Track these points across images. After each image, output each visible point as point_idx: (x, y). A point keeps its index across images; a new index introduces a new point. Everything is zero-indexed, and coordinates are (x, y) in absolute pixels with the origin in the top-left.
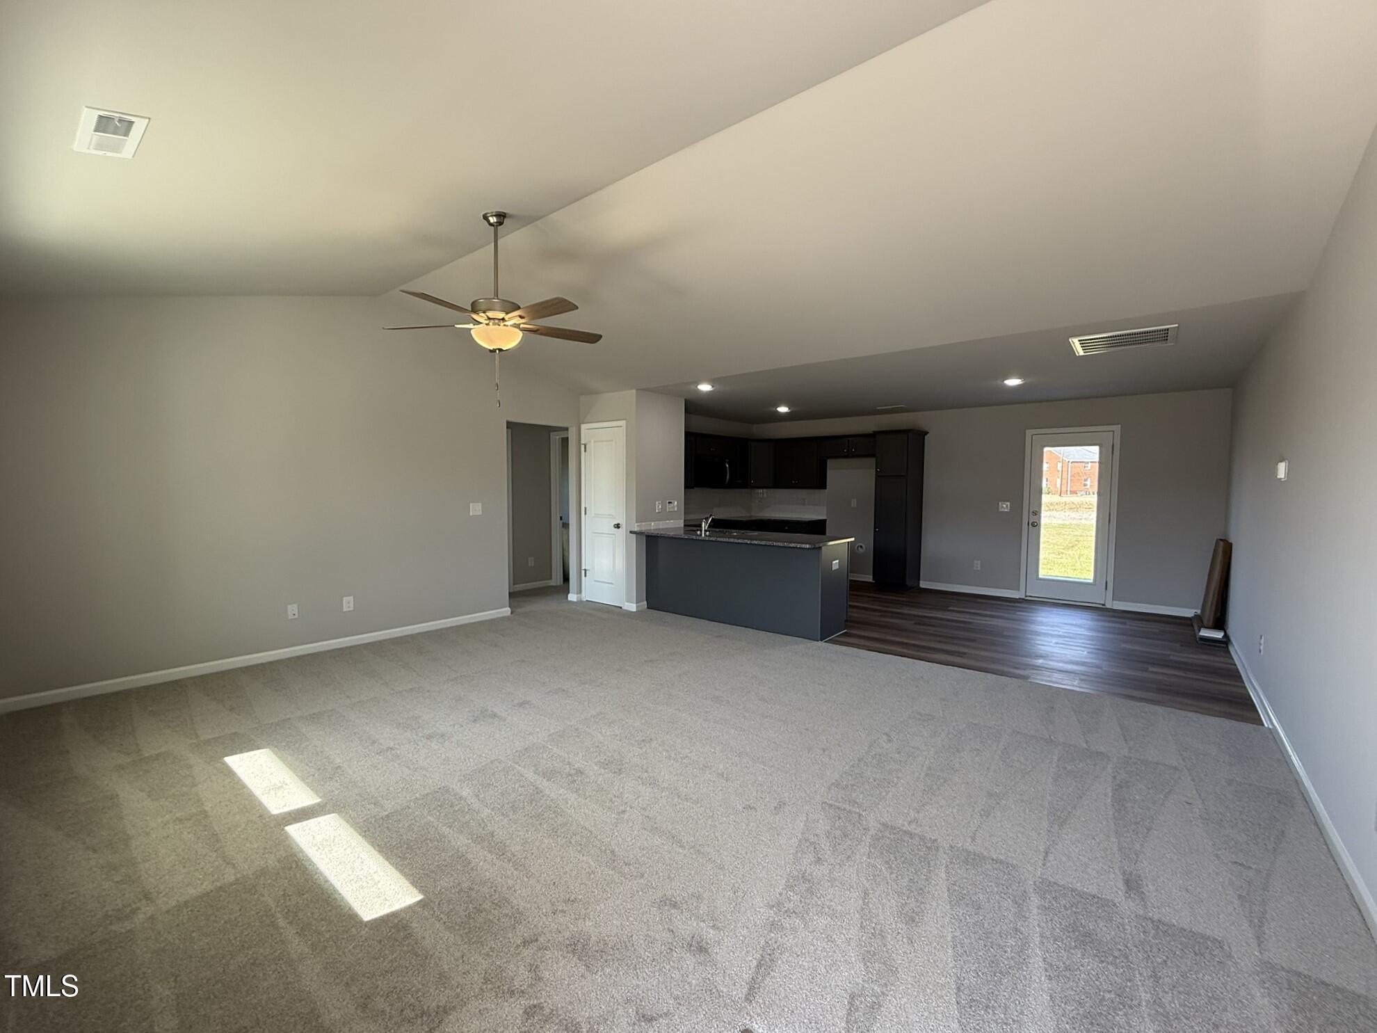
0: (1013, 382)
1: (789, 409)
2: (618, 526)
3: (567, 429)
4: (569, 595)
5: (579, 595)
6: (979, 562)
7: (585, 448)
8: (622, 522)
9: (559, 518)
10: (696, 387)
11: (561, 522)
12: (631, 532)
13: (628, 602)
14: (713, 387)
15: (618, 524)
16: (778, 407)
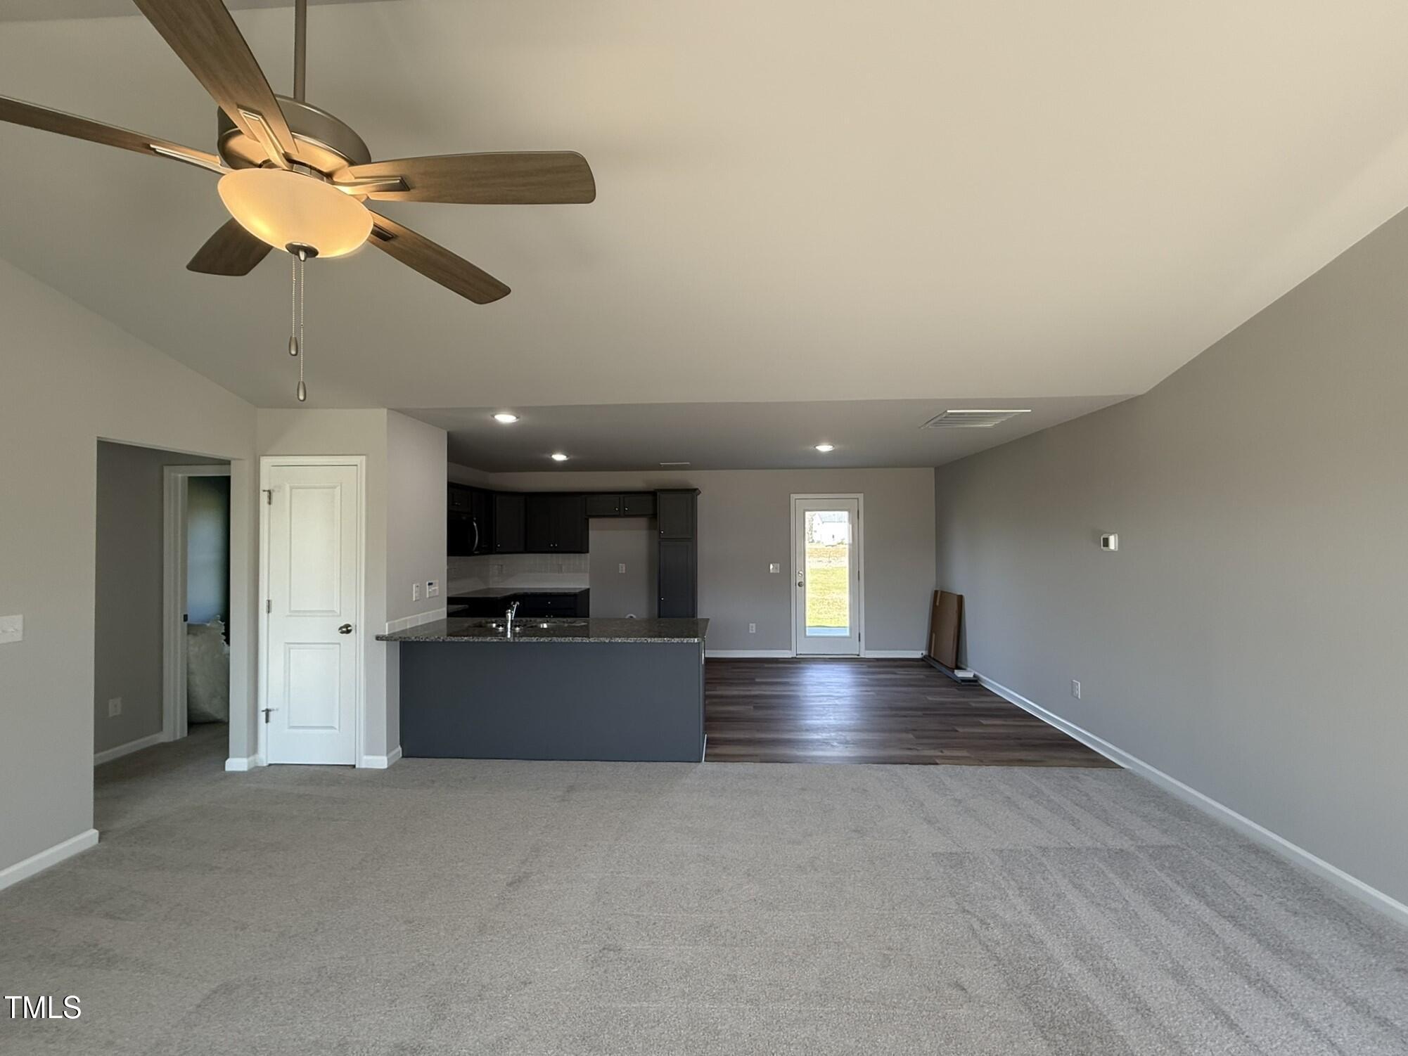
0: (824, 448)
1: (567, 456)
2: (346, 630)
3: (228, 463)
4: (228, 762)
5: (251, 758)
6: (754, 625)
7: (270, 498)
8: (360, 624)
9: (180, 618)
10: (493, 416)
11: (186, 623)
12: (378, 638)
13: (367, 754)
14: (517, 418)
15: (347, 626)
16: (553, 454)
